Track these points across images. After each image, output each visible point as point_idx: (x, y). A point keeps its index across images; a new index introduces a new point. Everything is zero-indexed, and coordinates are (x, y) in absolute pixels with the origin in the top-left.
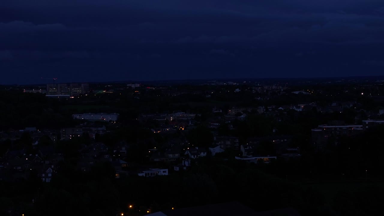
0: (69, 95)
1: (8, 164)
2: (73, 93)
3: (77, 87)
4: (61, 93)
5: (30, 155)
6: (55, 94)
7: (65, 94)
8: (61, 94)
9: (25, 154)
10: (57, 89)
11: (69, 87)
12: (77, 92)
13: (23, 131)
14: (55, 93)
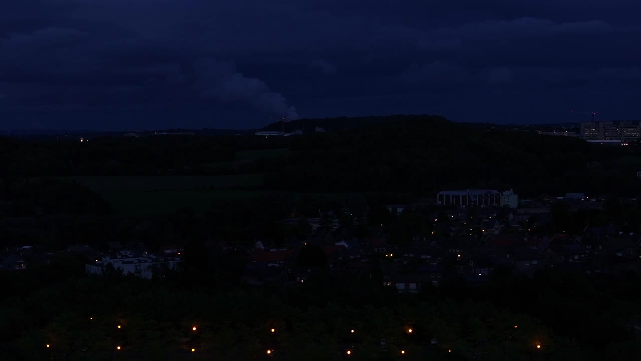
0: (620, 141)
1: (601, 247)
2: (625, 136)
3: (632, 128)
4: (605, 136)
5: (631, 234)
6: (595, 139)
7: (611, 139)
8: (605, 139)
9: (622, 232)
10: (598, 131)
11: (618, 128)
12: (632, 136)
13: (562, 198)
14: (594, 137)
